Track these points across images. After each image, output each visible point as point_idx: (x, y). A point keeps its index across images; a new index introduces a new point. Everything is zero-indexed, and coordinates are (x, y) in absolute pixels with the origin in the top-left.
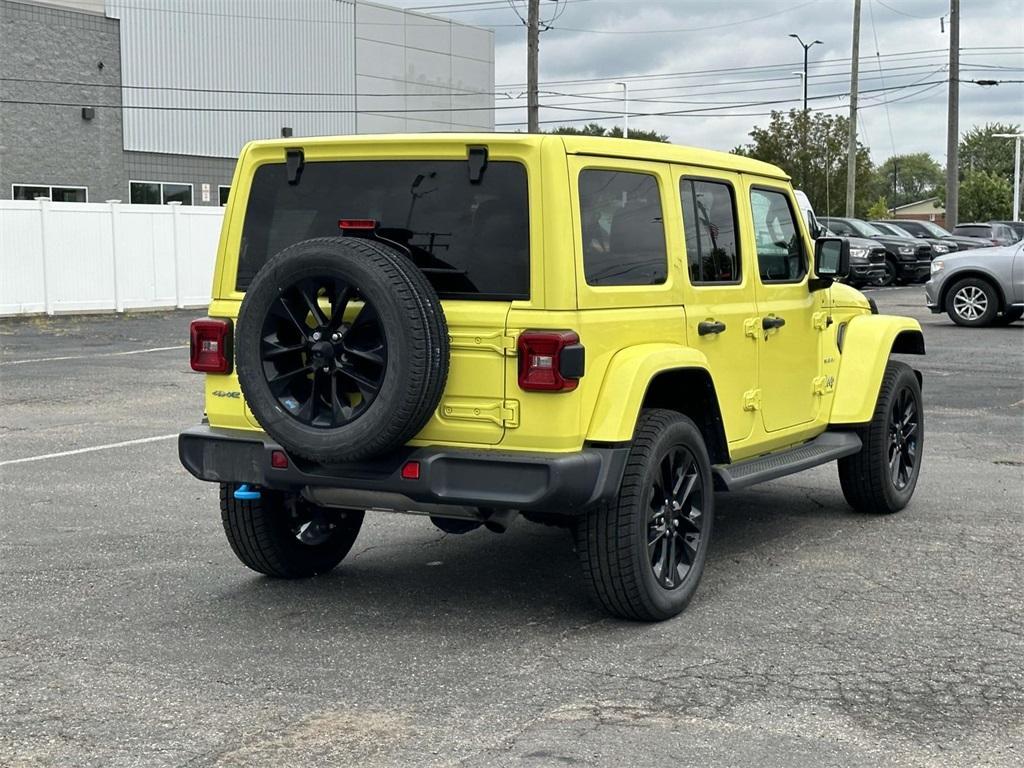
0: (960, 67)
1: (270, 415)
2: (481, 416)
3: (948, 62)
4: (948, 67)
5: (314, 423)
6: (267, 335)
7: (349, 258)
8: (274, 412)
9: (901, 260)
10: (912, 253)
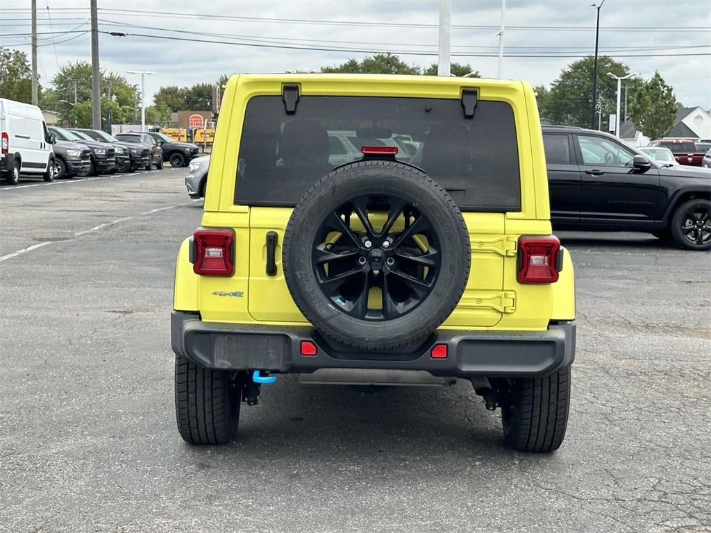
0: (99, 22)
1: (324, 312)
2: (482, 304)
3: (90, 17)
4: (90, 21)
5: (367, 317)
6: (319, 244)
7: (408, 179)
8: (328, 308)
9: (96, 158)
10: (104, 153)
